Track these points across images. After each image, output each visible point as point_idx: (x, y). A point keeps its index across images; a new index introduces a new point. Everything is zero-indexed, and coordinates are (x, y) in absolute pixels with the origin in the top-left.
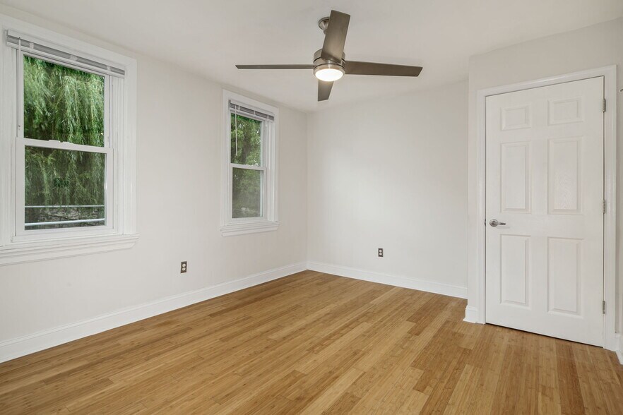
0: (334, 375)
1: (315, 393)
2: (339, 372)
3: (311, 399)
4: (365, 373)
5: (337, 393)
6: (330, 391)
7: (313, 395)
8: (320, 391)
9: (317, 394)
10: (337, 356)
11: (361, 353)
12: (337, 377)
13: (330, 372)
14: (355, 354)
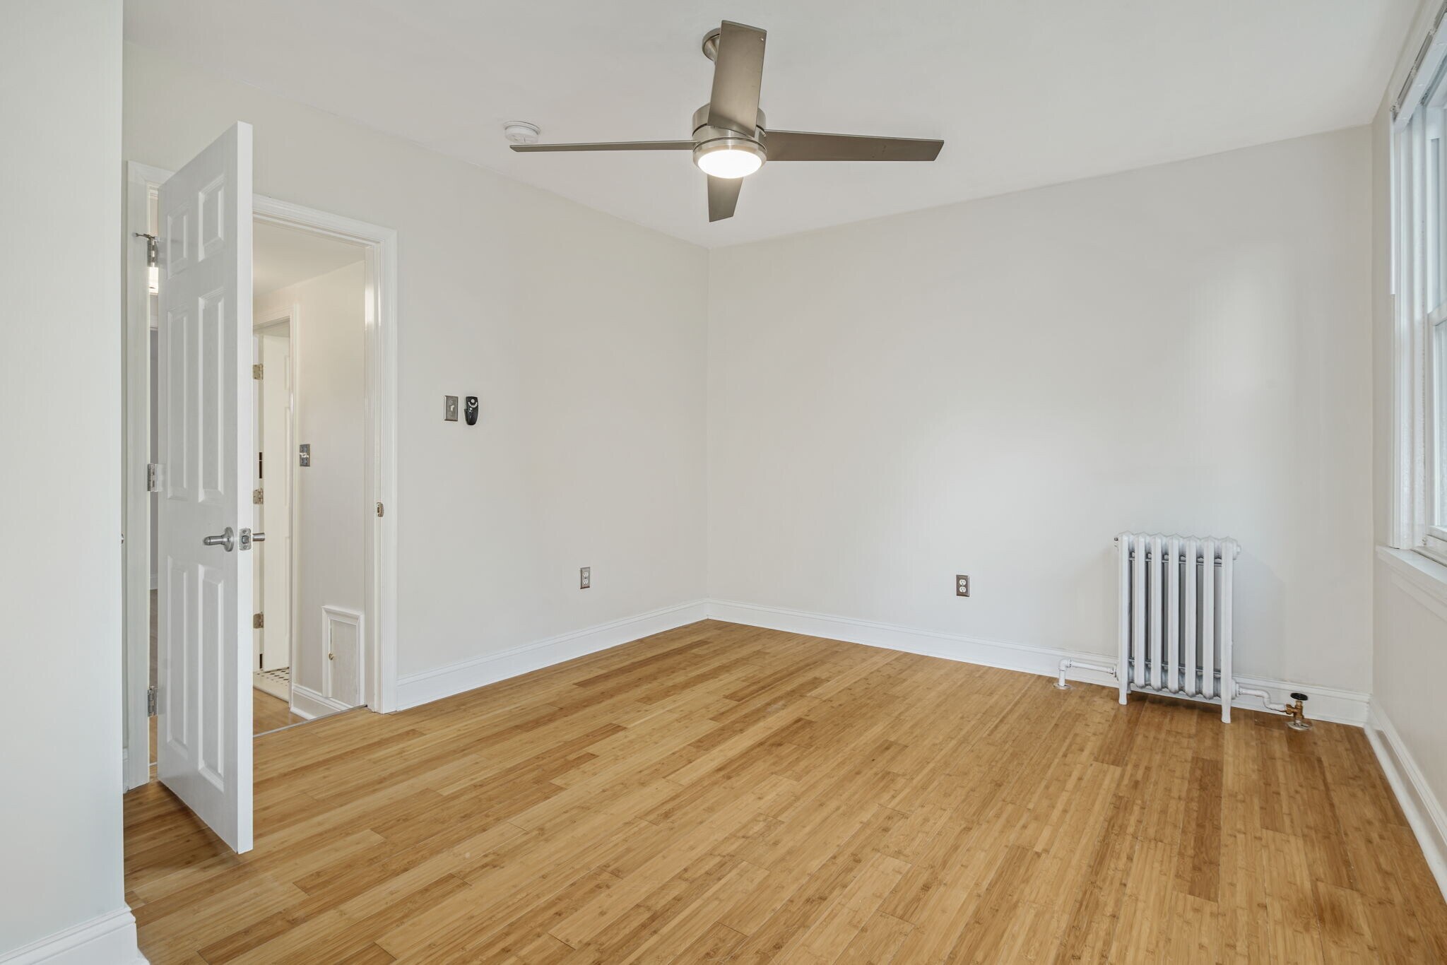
0: (722, 773)
1: (755, 751)
2: (714, 778)
3: (761, 744)
4: (664, 778)
5: (721, 751)
6: (731, 754)
7: (758, 749)
8: (747, 753)
9: (752, 749)
10: (711, 810)
11: (652, 817)
12: (720, 770)
13: (729, 778)
14: (667, 815)
